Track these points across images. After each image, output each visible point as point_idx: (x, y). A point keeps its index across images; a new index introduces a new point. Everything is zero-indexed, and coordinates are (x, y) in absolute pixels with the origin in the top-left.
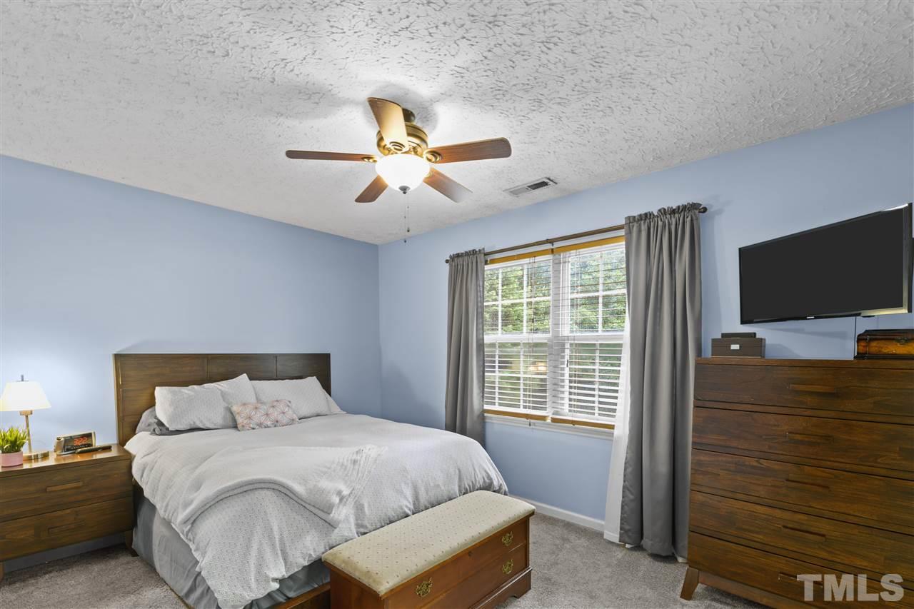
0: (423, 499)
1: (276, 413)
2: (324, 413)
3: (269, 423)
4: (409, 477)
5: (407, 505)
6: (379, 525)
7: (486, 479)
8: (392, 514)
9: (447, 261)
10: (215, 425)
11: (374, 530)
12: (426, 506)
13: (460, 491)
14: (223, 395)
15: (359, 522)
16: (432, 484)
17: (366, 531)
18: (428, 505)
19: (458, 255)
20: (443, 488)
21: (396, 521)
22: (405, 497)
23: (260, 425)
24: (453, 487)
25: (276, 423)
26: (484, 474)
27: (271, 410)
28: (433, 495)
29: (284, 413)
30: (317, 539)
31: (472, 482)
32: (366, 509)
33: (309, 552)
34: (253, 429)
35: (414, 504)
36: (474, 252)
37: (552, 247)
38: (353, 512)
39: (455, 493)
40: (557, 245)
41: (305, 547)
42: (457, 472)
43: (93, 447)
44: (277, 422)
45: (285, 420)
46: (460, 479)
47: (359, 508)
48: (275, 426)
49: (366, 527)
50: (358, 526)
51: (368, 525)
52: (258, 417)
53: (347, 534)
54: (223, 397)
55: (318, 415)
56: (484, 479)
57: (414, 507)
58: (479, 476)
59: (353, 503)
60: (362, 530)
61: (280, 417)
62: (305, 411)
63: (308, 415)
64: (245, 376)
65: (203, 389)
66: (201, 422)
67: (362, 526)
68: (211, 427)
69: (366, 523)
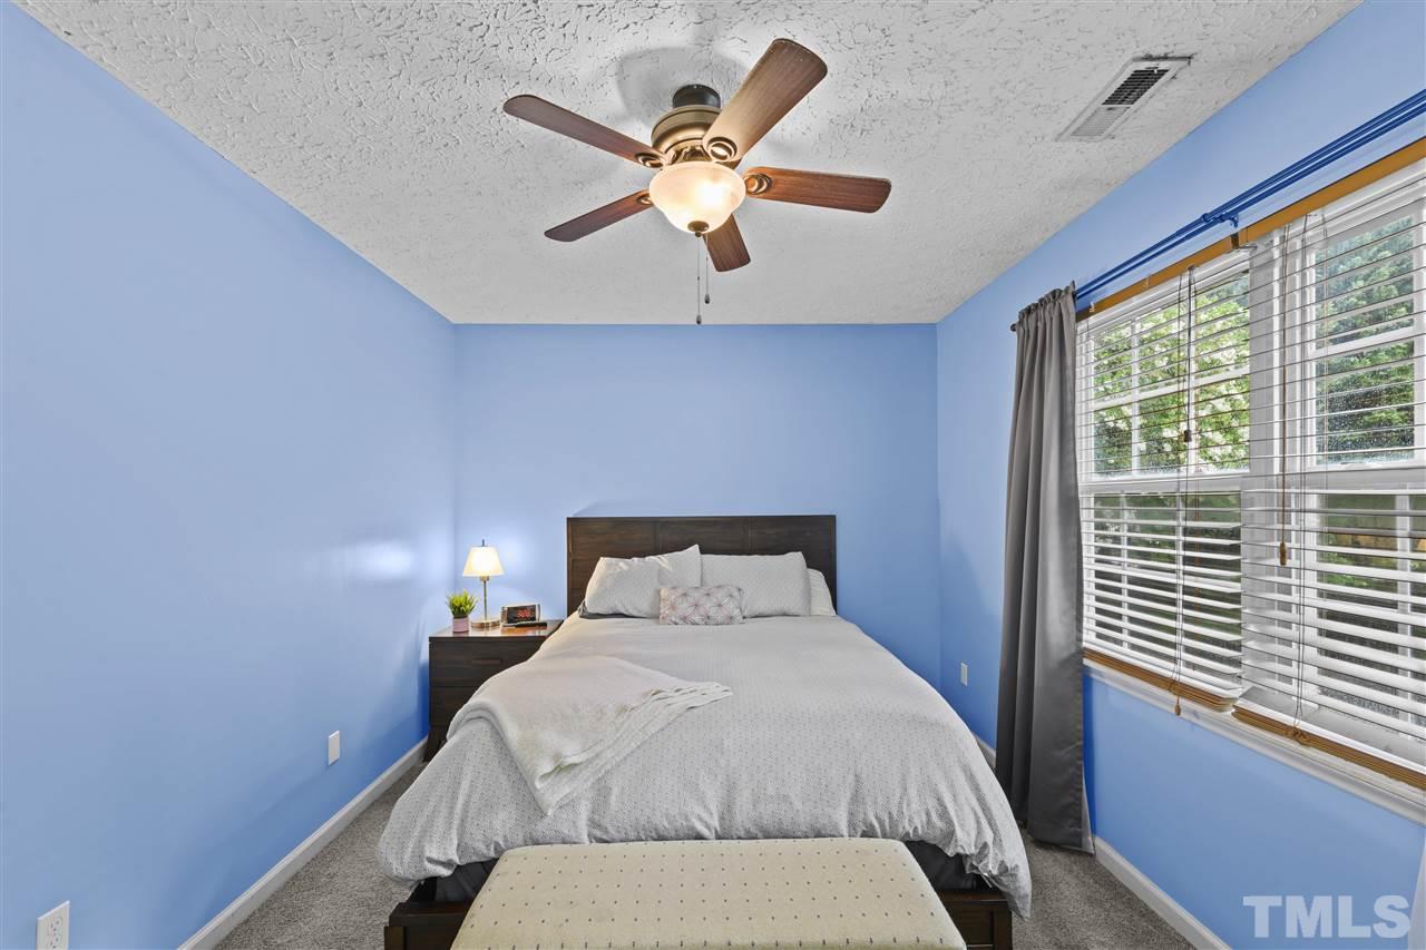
0: (743, 817)
1: (709, 605)
2: (793, 611)
3: (697, 618)
4: (723, 762)
5: (706, 817)
6: (632, 835)
7: (935, 818)
8: (663, 824)
9: (1013, 328)
10: (640, 612)
11: (622, 841)
12: (748, 831)
13: (852, 825)
14: (661, 571)
15: (596, 817)
16: (771, 791)
17: (605, 837)
18: (753, 830)
19: (1029, 311)
20: (798, 805)
21: (672, 839)
22: (702, 800)
23: (684, 619)
24: (828, 810)
25: (707, 620)
26: (932, 804)
27: (703, 600)
28: (768, 814)
29: (720, 606)
30: (513, 821)
31: (891, 817)
32: (613, 799)
33: (495, 839)
34: (676, 624)
35: (722, 819)
36: (1055, 294)
37: (1234, 231)
38: (590, 795)
39: (836, 826)
40: (1248, 217)
41: (491, 828)
42: (851, 778)
43: (537, 621)
44: (708, 617)
45: (720, 617)
46: (856, 799)
47: (602, 791)
48: (706, 624)
49: (607, 832)
50: (593, 823)
51: (610, 829)
52: (684, 608)
53: (566, 831)
54: (659, 575)
55: (785, 615)
56: (928, 814)
57: (721, 825)
58: (914, 806)
59: (592, 780)
60: (598, 833)
61: (712, 612)
62: (762, 606)
63: (769, 612)
64: (696, 548)
65: (642, 564)
66: (624, 606)
67: (599, 826)
68: (635, 613)
69: (606, 822)
